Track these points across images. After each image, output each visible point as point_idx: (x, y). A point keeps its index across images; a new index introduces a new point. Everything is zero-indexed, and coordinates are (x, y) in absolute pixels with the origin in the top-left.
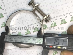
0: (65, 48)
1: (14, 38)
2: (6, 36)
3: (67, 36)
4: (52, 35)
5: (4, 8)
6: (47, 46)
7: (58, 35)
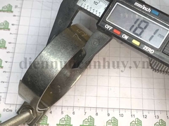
0: (151, 51)
4: (136, 4)
5: (11, 50)
6: (108, 27)
7: (149, 10)
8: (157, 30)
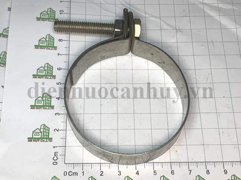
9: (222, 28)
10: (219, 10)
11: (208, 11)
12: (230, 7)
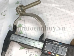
1: (20, 39)
2: (13, 35)
3: (67, 46)
4: (53, 42)
6: (46, 52)
7: (58, 43)
8: (63, 50)
9: (62, 11)
10: (60, 7)
11: (57, 8)
12: (63, 6)
